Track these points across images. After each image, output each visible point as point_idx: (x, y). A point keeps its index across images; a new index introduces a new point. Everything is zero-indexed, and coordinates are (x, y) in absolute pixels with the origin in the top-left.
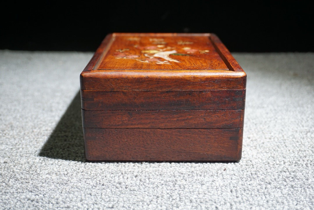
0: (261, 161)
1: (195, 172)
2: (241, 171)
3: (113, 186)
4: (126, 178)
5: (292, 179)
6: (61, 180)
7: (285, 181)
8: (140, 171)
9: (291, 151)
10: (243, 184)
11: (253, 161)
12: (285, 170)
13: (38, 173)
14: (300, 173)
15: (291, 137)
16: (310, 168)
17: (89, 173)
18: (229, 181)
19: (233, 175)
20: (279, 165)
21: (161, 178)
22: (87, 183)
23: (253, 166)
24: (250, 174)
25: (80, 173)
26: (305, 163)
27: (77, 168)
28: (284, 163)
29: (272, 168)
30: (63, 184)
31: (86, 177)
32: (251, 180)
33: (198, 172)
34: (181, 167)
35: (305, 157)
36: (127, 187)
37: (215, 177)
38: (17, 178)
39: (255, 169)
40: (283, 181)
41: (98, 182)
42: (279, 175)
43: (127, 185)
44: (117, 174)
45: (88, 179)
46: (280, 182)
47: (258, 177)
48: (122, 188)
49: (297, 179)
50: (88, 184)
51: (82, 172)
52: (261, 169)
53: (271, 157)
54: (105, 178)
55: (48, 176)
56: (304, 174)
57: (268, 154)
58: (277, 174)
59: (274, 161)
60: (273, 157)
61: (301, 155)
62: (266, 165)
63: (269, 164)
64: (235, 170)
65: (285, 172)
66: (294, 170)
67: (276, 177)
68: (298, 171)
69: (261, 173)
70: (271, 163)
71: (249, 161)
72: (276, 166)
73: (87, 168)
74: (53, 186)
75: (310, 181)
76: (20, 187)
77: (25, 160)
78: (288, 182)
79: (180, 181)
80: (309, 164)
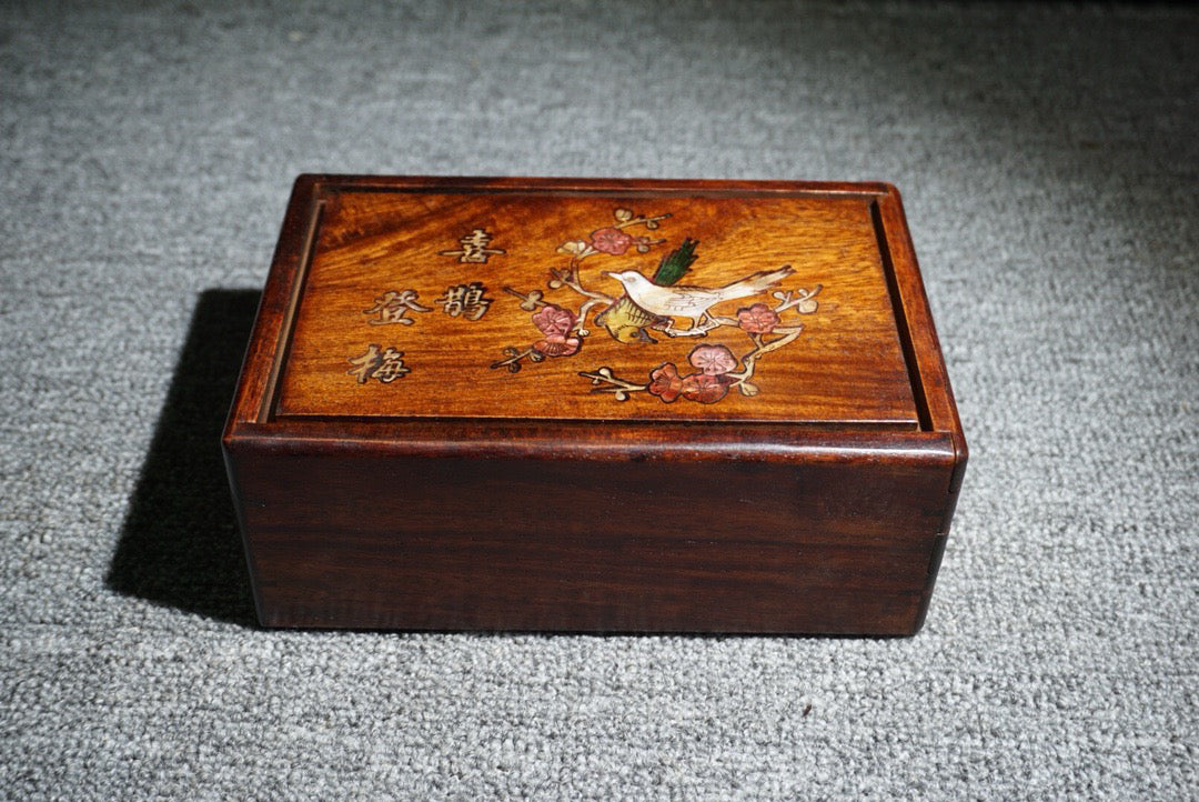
0: (909, 673)
1: (718, 722)
2: (847, 723)
3: (487, 787)
4: (521, 745)
5: (985, 773)
6: (342, 753)
7: (965, 779)
8: (563, 716)
9: (1004, 624)
10: (847, 787)
11: (887, 673)
12: (971, 725)
13: (276, 712)
14: (1013, 743)
15: (1015, 547)
16: (1044, 718)
17: (419, 716)
18: (810, 774)
19: (823, 744)
20: (958, 698)
21: (621, 752)
22: (415, 772)
23: (884, 698)
24: (871, 740)
25: (394, 718)
26: (1034, 686)
27: (385, 692)
28: (976, 687)
29: (938, 715)
30: (347, 770)
31: (411, 740)
32: (870, 772)
33: (725, 726)
34: (680, 696)
35: (1040, 656)
36: (526, 791)
37: (773, 751)
38: (220, 739)
39: (885, 716)
40: (960, 782)
41: (445, 763)
42: (951, 749)
43: (525, 786)
44: (498, 728)
45: (418, 746)
46: (950, 785)
47: (891, 755)
48: (510, 793)
49: (1001, 773)
50: (417, 776)
51: (399, 712)
52: (906, 715)
53: (941, 655)
54: (464, 745)
55: (302, 731)
56: (1023, 746)
57: (936, 638)
58: (947, 741)
59: (947, 673)
60: (947, 656)
61: (1031, 648)
62: (921, 694)
63: (930, 690)
64: (831, 718)
65: (970, 731)
66: (998, 724)
67: (944, 760)
68: (1009, 730)
69: (902, 736)
70: (938, 689)
71: (877, 674)
72: (951, 700)
73: (412, 693)
74: (322, 782)
75: (1034, 781)
76: (231, 786)
77: (232, 651)
78: (972, 786)
79: (671, 766)
80: (1045, 698)
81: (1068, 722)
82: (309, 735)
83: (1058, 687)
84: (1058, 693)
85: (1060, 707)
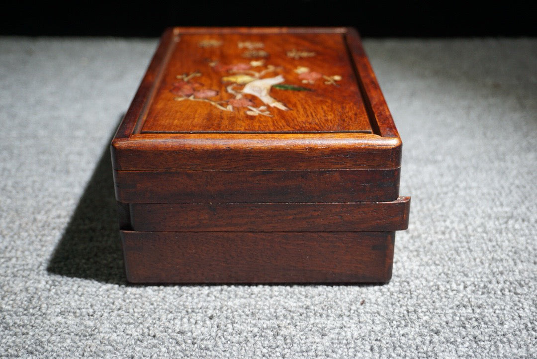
0: (424, 283)
1: (312, 307)
2: (390, 306)
3: (171, 340)
4: (193, 321)
5: (476, 324)
6: (83, 327)
7: (464, 327)
8: (218, 307)
9: (478, 260)
10: (392, 333)
11: (411, 283)
12: (465, 303)
13: (44, 311)
14: (491, 310)
15: (480, 230)
16: (508, 298)
17: (131, 311)
18: (369, 328)
19: (376, 315)
20: (455, 292)
21: (254, 322)
22: (127, 335)
23: (411, 294)
24: (405, 312)
25: (116, 312)
26: (500, 286)
27: (111, 300)
28: (465, 287)
29: (444, 300)
30: (85, 336)
31: (126, 321)
32: (406, 326)
33: (316, 309)
34: (289, 297)
35: (502, 273)
36: (195, 341)
37: (346, 319)
38: (8, 324)
39: (414, 301)
40: (461, 328)
41: (146, 330)
42: (455, 314)
43: (194, 339)
44: (179, 314)
45: (129, 324)
46: (455, 330)
47: (418, 318)
48: (186, 343)
49: (486, 323)
50: (128, 337)
51: (119, 309)
52: (425, 300)
53: (443, 275)
54: (158, 322)
55: (59, 318)
56: (497, 312)
57: (439, 267)
58: (451, 311)
59: (448, 282)
60: (447, 275)
61: (495, 270)
62: (433, 291)
63: (438, 289)
64: (380, 303)
65: (465, 306)
66: (480, 302)
67: (450, 319)
68: (488, 305)
69: (424, 310)
70: (442, 288)
71: (406, 284)
72: (451, 294)
73: (128, 301)
74: (69, 341)
75: (506, 326)
76: (12, 344)
77: (21, 285)
78: (469, 330)
79: (285, 327)
80: (507, 290)
81: (522, 300)
82: (63, 321)
83: (514, 286)
84: (515, 288)
85: (516, 293)
